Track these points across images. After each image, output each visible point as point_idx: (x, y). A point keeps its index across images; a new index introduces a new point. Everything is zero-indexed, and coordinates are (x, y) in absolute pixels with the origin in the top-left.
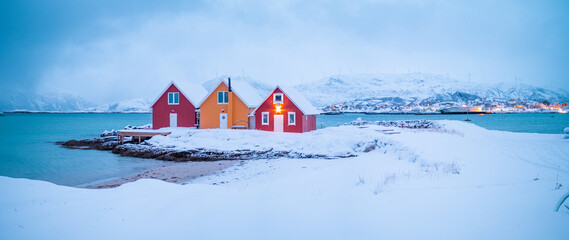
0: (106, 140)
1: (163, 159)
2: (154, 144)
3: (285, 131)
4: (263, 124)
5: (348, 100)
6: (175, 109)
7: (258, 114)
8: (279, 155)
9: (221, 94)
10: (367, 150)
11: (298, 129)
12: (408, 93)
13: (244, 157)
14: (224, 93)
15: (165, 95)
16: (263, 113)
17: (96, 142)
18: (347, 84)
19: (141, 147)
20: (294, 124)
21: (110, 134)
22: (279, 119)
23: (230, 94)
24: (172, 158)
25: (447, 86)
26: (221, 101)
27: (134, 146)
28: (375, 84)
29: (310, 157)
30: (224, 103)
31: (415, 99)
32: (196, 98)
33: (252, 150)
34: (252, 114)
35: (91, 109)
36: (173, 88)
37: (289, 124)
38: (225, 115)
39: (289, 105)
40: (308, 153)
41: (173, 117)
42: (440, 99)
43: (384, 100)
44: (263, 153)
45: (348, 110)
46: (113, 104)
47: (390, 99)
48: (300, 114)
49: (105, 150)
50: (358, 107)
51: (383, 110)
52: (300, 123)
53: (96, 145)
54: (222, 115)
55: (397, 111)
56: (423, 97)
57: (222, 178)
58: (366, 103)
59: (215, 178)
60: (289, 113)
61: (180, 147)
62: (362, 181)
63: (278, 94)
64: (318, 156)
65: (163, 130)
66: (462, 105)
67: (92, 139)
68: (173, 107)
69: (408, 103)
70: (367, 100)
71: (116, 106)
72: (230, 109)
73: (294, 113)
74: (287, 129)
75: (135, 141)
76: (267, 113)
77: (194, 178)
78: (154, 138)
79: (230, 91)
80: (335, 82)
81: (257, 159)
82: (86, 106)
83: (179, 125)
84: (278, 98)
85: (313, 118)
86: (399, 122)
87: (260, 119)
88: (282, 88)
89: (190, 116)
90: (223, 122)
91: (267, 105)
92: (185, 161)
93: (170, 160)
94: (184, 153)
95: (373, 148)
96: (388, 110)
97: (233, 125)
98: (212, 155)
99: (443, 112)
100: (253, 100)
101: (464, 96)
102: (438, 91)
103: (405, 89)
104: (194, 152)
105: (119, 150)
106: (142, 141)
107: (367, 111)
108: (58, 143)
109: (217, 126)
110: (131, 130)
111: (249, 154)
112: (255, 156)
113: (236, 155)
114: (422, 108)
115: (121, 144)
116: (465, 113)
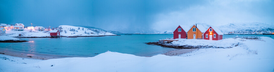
0: (160, 42)
1: (175, 48)
2: (173, 44)
3: (213, 40)
4: (206, 38)
5: (236, 30)
6: (180, 33)
7: (205, 34)
8: (210, 47)
9: (194, 29)
10: (236, 46)
11: (217, 39)
12: (254, 28)
13: (199, 47)
14: (195, 28)
15: (177, 29)
16: (206, 34)
17: (157, 43)
18: (235, 26)
19: (170, 44)
20: (215, 38)
21: (161, 41)
22: (211, 36)
23: (196, 29)
24: (178, 48)
25: (265, 26)
26: (194, 31)
27: (168, 44)
28: (244, 26)
29: (219, 48)
30: (195, 31)
31: (256, 30)
32: (186, 30)
33: (202, 45)
34: (203, 35)
35: (158, 33)
36: (179, 27)
37: (214, 38)
38: (195, 35)
39: (214, 32)
40: (218, 47)
41: (180, 36)
42: (263, 30)
43: (246, 30)
44: (205, 46)
45: (236, 33)
46: (165, 31)
47: (248, 30)
48: (217, 35)
49: (159, 45)
50: (239, 32)
51: (246, 33)
52: (217, 37)
53: (157, 44)
54: (194, 35)
55: (250, 34)
56: (258, 29)
57: (190, 54)
58: (241, 31)
59: (188, 54)
60: (214, 34)
61: (181, 44)
62: (229, 56)
63: (211, 29)
64: (221, 47)
65: (176, 39)
66: (270, 32)
67: (156, 42)
68: (179, 33)
69: (254, 31)
70: (241, 30)
71: (166, 32)
72: (196, 33)
73: (215, 34)
74: (213, 39)
75: (168, 43)
76: (208, 34)
77: (182, 54)
78: (174, 42)
79: (196, 28)
80: (232, 25)
81: (203, 48)
82: (157, 32)
83: (181, 38)
84: (211, 30)
85: (221, 36)
86: (249, 37)
87: (205, 36)
88: (212, 27)
89: (184, 35)
90: (194, 37)
91: (207, 32)
92: (182, 49)
93: (177, 48)
94: (182, 46)
95: (238, 45)
96: (247, 33)
97: (197, 38)
98: (190, 47)
99: (264, 34)
100: (203, 30)
101: (270, 29)
102: (263, 28)
103: (253, 27)
104: (185, 46)
105: (163, 45)
106: (170, 42)
107: (241, 34)
108: (146, 43)
109: (192, 38)
110: (168, 39)
111: (201, 47)
112: (203, 47)
113: (197, 47)
114: (257, 33)
115: (164, 43)
116: (270, 34)
